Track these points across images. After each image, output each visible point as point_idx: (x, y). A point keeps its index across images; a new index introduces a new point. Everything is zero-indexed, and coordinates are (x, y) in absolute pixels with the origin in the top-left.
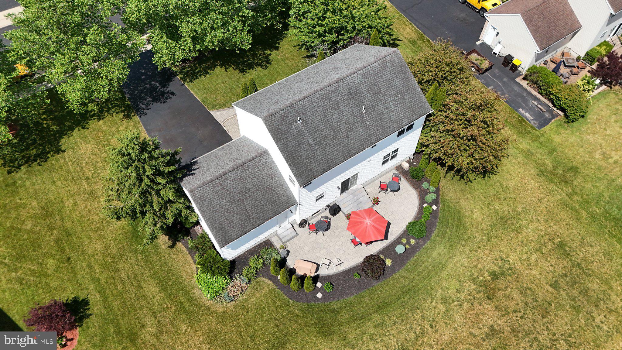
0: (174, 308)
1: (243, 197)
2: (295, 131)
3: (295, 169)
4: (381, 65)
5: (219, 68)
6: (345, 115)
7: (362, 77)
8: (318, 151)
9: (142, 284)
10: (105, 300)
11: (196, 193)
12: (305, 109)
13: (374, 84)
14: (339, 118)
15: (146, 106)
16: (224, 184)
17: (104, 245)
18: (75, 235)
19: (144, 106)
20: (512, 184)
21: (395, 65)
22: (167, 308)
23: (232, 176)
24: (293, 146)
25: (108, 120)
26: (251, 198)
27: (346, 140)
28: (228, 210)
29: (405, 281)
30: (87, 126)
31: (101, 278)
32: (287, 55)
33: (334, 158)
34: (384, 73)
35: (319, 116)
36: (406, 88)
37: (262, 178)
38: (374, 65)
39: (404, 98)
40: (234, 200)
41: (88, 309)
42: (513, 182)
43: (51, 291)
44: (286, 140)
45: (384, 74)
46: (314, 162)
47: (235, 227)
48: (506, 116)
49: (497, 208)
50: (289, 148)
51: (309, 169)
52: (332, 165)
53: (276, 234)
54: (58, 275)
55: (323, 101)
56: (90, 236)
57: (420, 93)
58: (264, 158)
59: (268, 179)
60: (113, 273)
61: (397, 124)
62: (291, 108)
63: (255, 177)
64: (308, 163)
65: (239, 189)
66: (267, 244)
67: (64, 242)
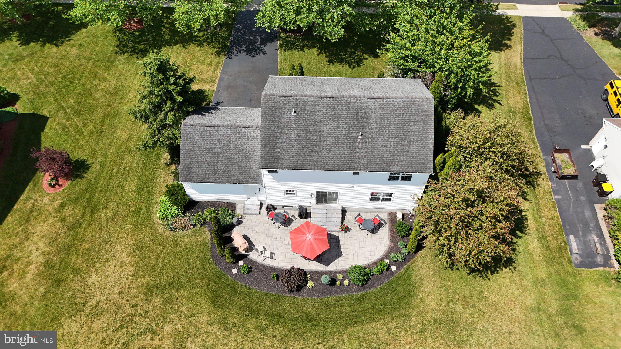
0: (133, 209)
1: (221, 153)
2: (285, 120)
3: (264, 151)
4: (405, 105)
5: (315, 49)
6: (339, 131)
7: (379, 105)
8: (295, 148)
9: (129, 178)
10: (100, 173)
11: (187, 128)
12: (305, 106)
13: (387, 118)
14: (332, 130)
15: (237, 53)
16: (213, 134)
17: (129, 136)
18: (119, 118)
19: (235, 52)
20: (493, 298)
21: (420, 111)
22: (130, 206)
23: (223, 131)
24: (274, 131)
25: (204, 50)
26: (226, 158)
27: (326, 152)
28: (203, 156)
29: (312, 310)
30: (187, 47)
31: (110, 157)
32: (379, 67)
33: (305, 162)
34: (403, 112)
35: (314, 118)
36: (418, 138)
37: (247, 146)
38: (398, 100)
39: (410, 146)
40: (212, 151)
41: (86, 173)
42: (497, 297)
43: (75, 146)
44: (272, 124)
45: (403, 114)
46: (285, 155)
47: (200, 172)
48: (550, 233)
49: (458, 309)
50: (270, 131)
51: (276, 158)
52: (299, 167)
53: (243, 202)
54: (88, 138)
55: (326, 108)
56: (126, 124)
57: (430, 150)
58: (257, 131)
59: (251, 150)
60: (119, 159)
61: (387, 166)
62: (293, 98)
63: (241, 143)
64: (279, 153)
65: (222, 144)
66: (232, 206)
67: (109, 119)
